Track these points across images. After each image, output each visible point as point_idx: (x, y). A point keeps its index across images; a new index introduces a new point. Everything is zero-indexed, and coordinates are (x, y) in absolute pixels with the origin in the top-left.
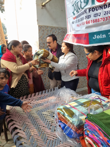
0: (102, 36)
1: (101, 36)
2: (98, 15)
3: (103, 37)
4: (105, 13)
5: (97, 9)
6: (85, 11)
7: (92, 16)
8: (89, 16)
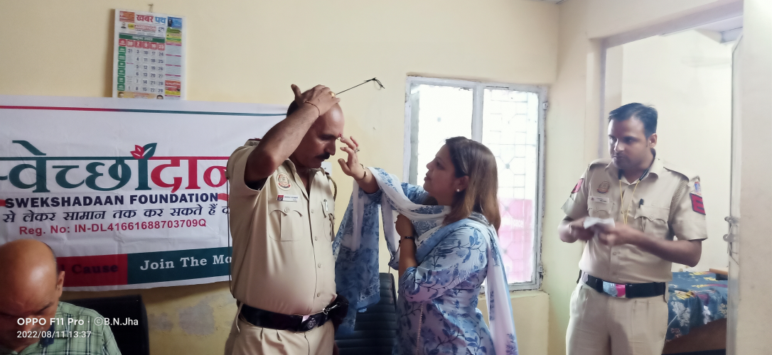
0: (165, 265)
1: (162, 264)
2: (155, 213)
3: (168, 267)
4: (173, 211)
5: (154, 200)
6: (120, 200)
7: (140, 213)
8: (131, 213)
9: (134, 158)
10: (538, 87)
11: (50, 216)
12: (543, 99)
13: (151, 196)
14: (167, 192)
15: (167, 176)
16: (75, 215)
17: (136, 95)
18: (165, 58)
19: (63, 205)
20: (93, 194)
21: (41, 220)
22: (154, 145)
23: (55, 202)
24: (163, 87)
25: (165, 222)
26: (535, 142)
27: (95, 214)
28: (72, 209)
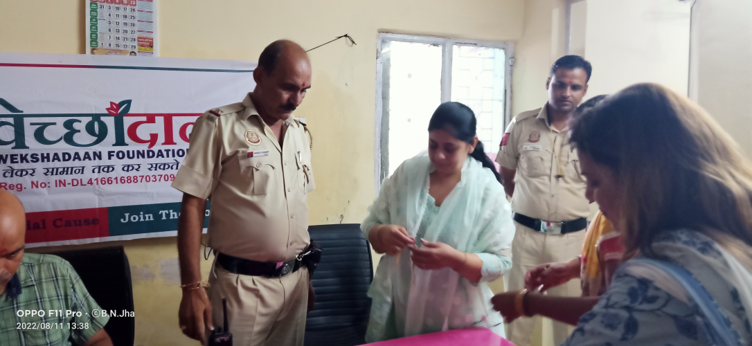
0: (145, 218)
1: (142, 216)
2: (133, 168)
3: (147, 219)
4: (150, 166)
5: (131, 156)
6: (98, 156)
7: (118, 168)
8: (110, 168)
9: (110, 115)
10: (505, 43)
11: (30, 172)
12: (510, 55)
13: (128, 152)
14: (144, 147)
15: (144, 132)
16: (55, 170)
17: (110, 52)
18: (136, 14)
19: (43, 161)
20: (72, 150)
21: (21, 175)
22: (129, 102)
23: (35, 158)
24: (135, 43)
25: (143, 176)
26: (502, 97)
27: (74, 169)
28: (51, 165)
